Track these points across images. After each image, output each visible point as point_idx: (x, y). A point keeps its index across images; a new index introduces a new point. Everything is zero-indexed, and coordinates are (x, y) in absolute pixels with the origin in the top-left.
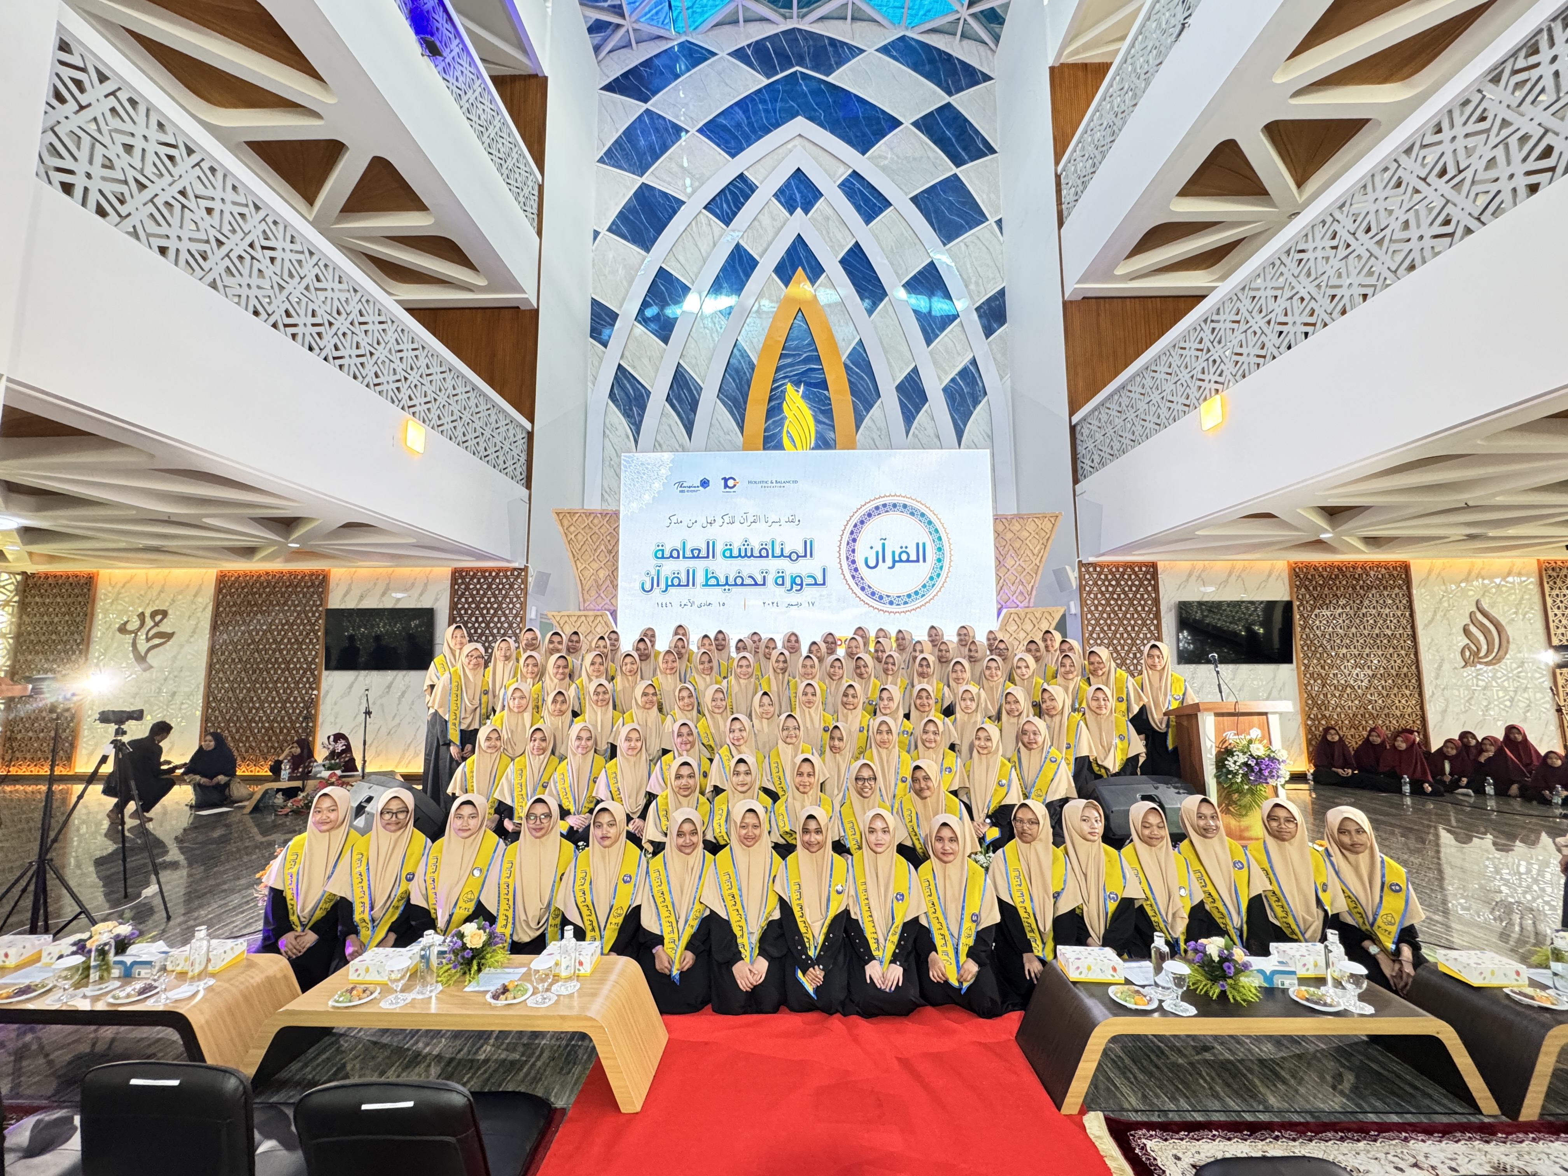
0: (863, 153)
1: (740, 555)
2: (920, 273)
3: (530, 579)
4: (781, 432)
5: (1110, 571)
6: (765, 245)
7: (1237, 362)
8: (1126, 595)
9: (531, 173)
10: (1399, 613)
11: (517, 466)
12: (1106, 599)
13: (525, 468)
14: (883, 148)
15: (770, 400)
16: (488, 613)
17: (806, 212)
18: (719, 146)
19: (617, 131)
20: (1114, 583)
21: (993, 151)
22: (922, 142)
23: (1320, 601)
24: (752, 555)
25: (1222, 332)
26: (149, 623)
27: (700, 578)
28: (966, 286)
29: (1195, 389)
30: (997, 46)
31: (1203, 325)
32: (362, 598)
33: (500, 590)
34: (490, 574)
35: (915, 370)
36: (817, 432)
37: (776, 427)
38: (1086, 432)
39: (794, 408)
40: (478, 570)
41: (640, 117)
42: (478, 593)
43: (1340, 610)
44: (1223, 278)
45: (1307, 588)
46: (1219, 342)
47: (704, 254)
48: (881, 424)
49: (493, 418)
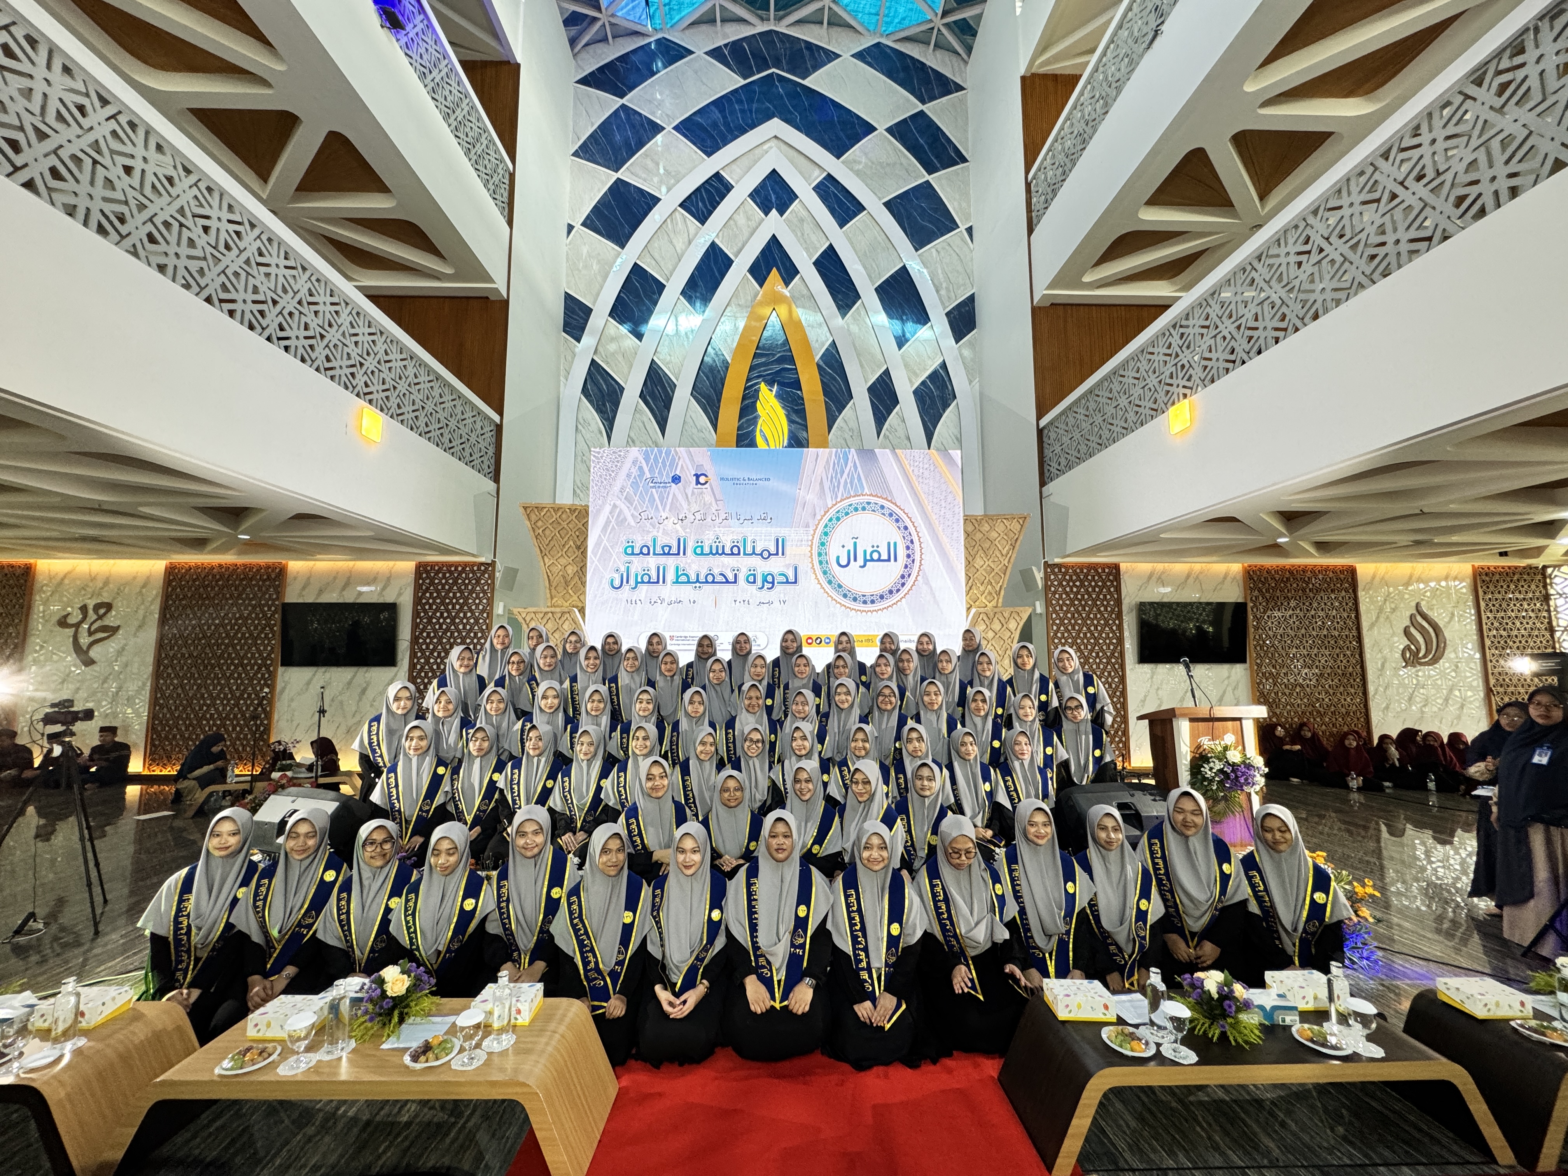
0: (838, 157)
1: (711, 553)
2: (892, 276)
3: (497, 574)
4: (754, 431)
5: (1075, 571)
6: (740, 245)
7: (1206, 367)
8: (1090, 596)
9: (502, 161)
10: (1345, 615)
11: (485, 459)
12: (1070, 599)
13: (493, 461)
14: (858, 153)
15: (744, 398)
16: (454, 608)
17: (781, 213)
18: (694, 144)
19: (593, 125)
20: (1078, 583)
21: (964, 160)
22: (895, 149)
23: (1273, 602)
24: (723, 553)
25: (1191, 337)
26: (92, 616)
27: (670, 576)
28: (937, 291)
29: (1163, 394)
30: (969, 56)
31: (1172, 330)
32: (321, 592)
33: (466, 585)
34: (456, 569)
35: (887, 372)
36: (790, 431)
37: (749, 426)
38: (1053, 435)
39: (768, 407)
40: (444, 564)
41: (616, 112)
42: (443, 588)
43: (1291, 612)
44: (1188, 287)
45: (1260, 591)
46: (1188, 347)
47: (679, 251)
48: (853, 424)
49: (459, 409)
